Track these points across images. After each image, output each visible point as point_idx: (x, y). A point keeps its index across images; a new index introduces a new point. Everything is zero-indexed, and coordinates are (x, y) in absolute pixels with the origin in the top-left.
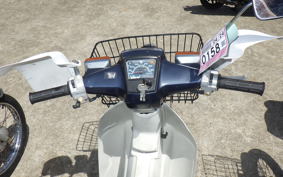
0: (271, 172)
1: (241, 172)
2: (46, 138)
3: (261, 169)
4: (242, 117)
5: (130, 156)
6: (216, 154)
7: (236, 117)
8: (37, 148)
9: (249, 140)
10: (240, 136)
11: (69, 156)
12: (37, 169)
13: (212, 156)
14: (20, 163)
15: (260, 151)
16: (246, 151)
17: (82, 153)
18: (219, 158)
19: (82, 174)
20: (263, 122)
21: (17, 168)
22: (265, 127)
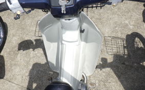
0: (142, 44)
1: (125, 45)
2: (18, 30)
3: (136, 43)
4: (130, 14)
5: (62, 44)
6: (112, 36)
7: (126, 14)
8: (13, 36)
9: (131, 27)
10: (127, 25)
11: (31, 39)
12: (15, 47)
13: (110, 37)
14: (6, 44)
15: (137, 33)
16: (130, 33)
17: (38, 38)
18: (114, 38)
19: (39, 49)
20: (141, 16)
21: (5, 47)
22: (142, 19)
